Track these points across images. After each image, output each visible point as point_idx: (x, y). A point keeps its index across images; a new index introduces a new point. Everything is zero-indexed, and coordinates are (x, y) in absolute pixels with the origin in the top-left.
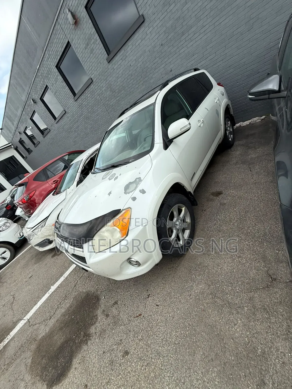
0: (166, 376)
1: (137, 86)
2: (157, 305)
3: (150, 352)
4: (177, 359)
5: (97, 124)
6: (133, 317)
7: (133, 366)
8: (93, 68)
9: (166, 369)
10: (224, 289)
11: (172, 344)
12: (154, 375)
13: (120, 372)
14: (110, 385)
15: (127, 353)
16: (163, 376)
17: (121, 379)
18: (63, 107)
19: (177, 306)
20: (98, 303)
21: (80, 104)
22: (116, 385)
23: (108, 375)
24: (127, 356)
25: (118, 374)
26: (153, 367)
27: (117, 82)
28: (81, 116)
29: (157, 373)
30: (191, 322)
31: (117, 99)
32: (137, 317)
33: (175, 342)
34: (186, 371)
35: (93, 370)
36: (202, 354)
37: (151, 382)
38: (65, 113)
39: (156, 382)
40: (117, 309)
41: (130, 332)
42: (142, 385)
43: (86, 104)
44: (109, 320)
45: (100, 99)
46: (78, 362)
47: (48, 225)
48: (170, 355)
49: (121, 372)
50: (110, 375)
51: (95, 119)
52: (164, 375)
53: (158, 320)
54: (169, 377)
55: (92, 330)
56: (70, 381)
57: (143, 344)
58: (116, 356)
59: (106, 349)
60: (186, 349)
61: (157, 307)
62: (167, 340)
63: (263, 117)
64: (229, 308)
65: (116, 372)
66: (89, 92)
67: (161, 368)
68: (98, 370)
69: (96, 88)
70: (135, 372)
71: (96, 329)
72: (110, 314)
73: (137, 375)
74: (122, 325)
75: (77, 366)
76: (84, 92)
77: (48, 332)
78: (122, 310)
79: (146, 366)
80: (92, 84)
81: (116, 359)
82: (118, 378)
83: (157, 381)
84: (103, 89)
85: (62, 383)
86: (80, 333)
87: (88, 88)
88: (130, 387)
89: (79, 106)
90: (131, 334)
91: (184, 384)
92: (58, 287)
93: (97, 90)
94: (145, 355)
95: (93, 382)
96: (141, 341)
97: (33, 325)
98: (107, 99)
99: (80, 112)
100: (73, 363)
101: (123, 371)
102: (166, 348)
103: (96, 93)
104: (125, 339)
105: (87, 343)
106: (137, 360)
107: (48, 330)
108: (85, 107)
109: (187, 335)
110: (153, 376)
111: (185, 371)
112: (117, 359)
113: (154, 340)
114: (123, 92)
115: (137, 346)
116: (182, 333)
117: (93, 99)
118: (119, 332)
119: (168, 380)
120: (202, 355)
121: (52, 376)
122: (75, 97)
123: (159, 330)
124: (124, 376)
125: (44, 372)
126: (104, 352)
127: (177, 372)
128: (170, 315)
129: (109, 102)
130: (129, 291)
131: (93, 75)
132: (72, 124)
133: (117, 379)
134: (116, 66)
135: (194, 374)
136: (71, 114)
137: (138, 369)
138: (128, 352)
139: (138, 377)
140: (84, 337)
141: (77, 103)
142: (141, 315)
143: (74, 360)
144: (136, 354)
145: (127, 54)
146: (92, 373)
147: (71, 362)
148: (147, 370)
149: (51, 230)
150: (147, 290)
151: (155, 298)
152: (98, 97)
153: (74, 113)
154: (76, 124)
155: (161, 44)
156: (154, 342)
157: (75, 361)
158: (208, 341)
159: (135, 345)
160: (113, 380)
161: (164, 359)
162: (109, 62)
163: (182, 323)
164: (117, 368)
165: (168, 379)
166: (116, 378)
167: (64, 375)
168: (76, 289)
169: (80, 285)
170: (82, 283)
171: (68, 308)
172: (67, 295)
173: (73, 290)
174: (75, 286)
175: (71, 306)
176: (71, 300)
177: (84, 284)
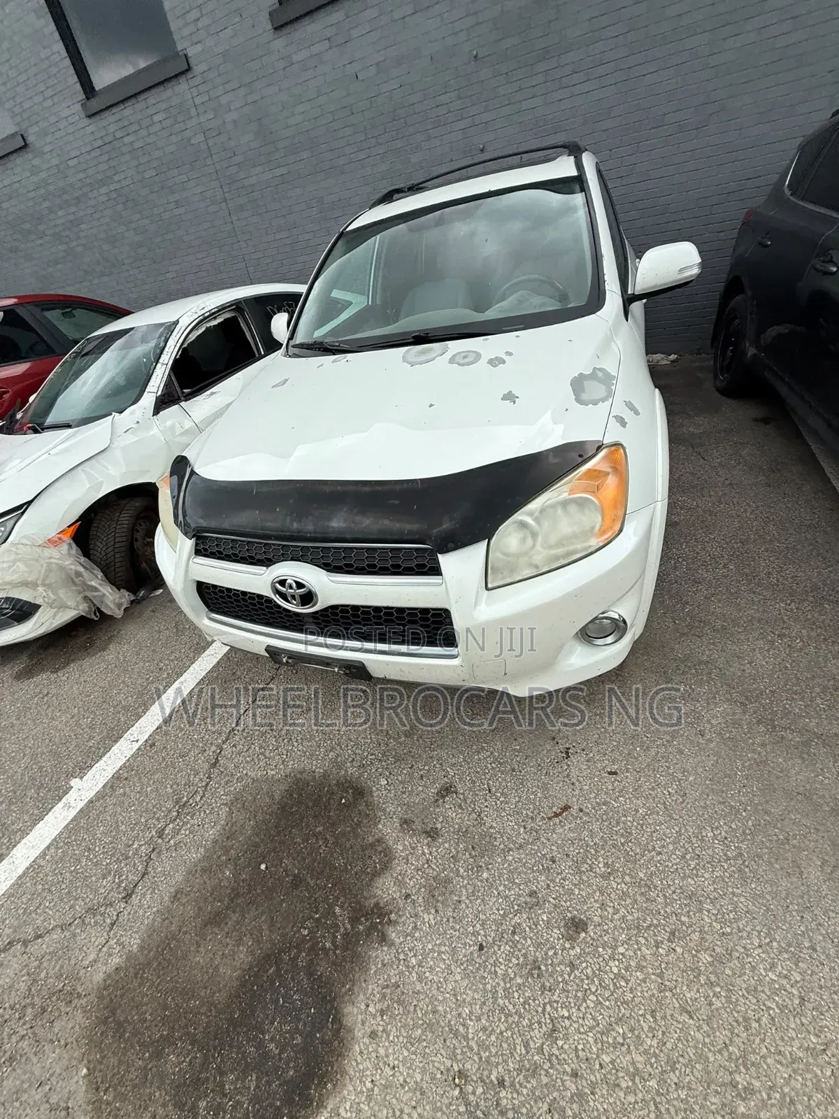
0: (750, 946)
1: (362, 155)
2: (610, 773)
3: (661, 900)
4: (757, 895)
5: (169, 236)
6: (543, 818)
7: (622, 954)
8: (205, 21)
9: (740, 930)
10: (787, 706)
11: (720, 861)
12: (712, 956)
13: (585, 986)
14: (566, 1038)
15: (577, 926)
16: (743, 950)
17: (600, 1003)
18: (18, 119)
19: (676, 764)
20: (366, 802)
21: (110, 138)
22: (591, 1028)
23: (540, 1009)
24: (583, 935)
25: (579, 994)
26: (695, 937)
27: (293, 115)
28: (102, 183)
29: (718, 950)
30: (743, 796)
31: (279, 172)
32: (556, 815)
33: (725, 855)
34: (802, 917)
35: (460, 1015)
36: (819, 863)
37: (713, 978)
38: (21, 148)
39: (728, 972)
40: (462, 809)
41: (554, 862)
42: (688, 995)
43: (137, 145)
44: (444, 846)
45: (203, 146)
46: (371, 1009)
47: (25, 541)
48: (730, 890)
49: (588, 985)
50: (548, 1007)
51: (166, 216)
52: (744, 948)
53: (637, 811)
54: (760, 946)
55: (385, 889)
56: (369, 1085)
57: (623, 885)
58: (538, 946)
59: (485, 936)
60: (771, 863)
61: (613, 778)
62: (699, 856)
63: (673, 357)
64: (824, 747)
65: (568, 991)
66: (163, 106)
67: (723, 933)
68: (485, 1009)
69: (198, 101)
70: (640, 968)
71: (400, 883)
72: (439, 826)
73: (653, 974)
74: (510, 849)
75: (377, 1024)
76: (142, 97)
77: (142, 948)
78: (487, 807)
79: (669, 940)
80: (182, 79)
81: (546, 954)
82: (584, 1005)
83: (733, 970)
84: (229, 117)
85: (330, 1107)
86: (330, 913)
87: (161, 88)
88: (648, 1017)
89: (100, 143)
90: (565, 866)
91: (815, 950)
92: (117, 777)
93: (201, 110)
94: (647, 912)
95: (485, 1055)
96: (612, 879)
97: (25, 943)
98: (239, 159)
99: (103, 167)
100: (348, 1021)
101: (593, 980)
102: (707, 875)
103: (194, 121)
104: (548, 885)
105: (383, 939)
106: (627, 935)
107: (134, 943)
108: (128, 157)
109: (750, 830)
110: (710, 959)
111: (799, 918)
112: (551, 953)
113: (656, 866)
114: (305, 155)
115: (603, 895)
116: (734, 826)
117: (174, 139)
118: (510, 871)
119: (763, 956)
120: (821, 867)
121: (255, 1100)
122: (88, 99)
123: (655, 835)
124: (607, 994)
125: (199, 1098)
126: (481, 948)
127: (778, 927)
128: (670, 790)
129: (242, 175)
130: (483, 748)
131: (199, 48)
132: (46, 204)
133: (583, 1009)
134: (303, 55)
135: (829, 918)
136: (55, 162)
137: (647, 957)
138: (581, 920)
139: (660, 981)
140: (354, 921)
141: (92, 128)
142: (570, 807)
143: (349, 1009)
144: (615, 917)
145: (355, 33)
146: (464, 1025)
147: (338, 1020)
148: (679, 950)
149: (37, 561)
150: (554, 739)
151: (591, 755)
152: (200, 138)
153: (71, 163)
154: (72, 209)
155: (475, 52)
156: (659, 870)
157: (355, 1010)
158: (818, 830)
159: (598, 894)
160: (568, 1018)
161: (719, 907)
162: (277, 28)
163: (720, 803)
164: (566, 976)
165: (763, 952)
166: (579, 1009)
167: (322, 1076)
168: (222, 772)
169: (241, 758)
170: (245, 750)
171: (215, 842)
172: (185, 799)
173: (209, 777)
174: (214, 765)
175: (229, 834)
176: (221, 812)
177: (262, 754)
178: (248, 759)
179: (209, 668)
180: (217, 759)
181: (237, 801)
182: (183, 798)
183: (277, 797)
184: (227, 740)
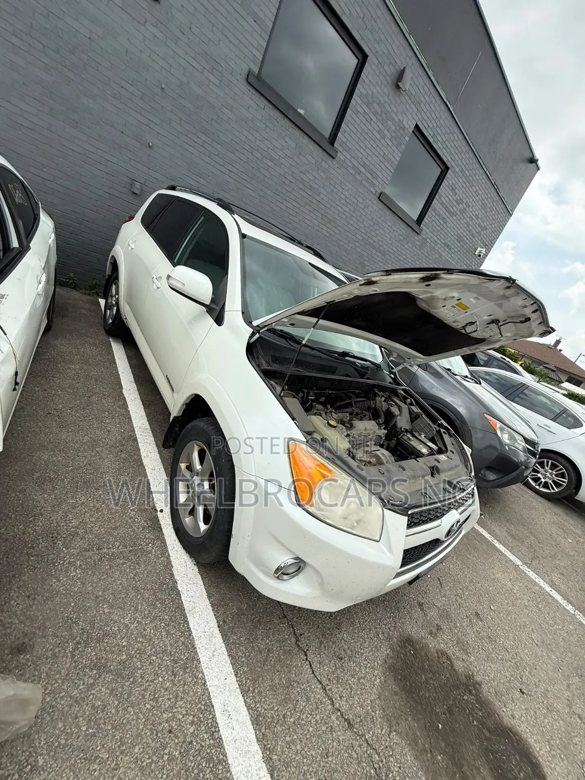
20: (415, 642)
40: (430, 608)
44: (445, 628)
46: (505, 710)
55: (460, 667)
58: (483, 631)
71: (457, 658)
72: (436, 622)
74: (450, 608)
75: (509, 712)
78: (432, 599)
81: (486, 631)
105: (479, 684)
168: (361, 721)
169: (356, 698)
170: (350, 690)
171: (416, 758)
172: (372, 771)
173: (362, 736)
174: (350, 725)
175: (414, 742)
176: (395, 741)
177: (359, 679)
178: (359, 692)
179: (229, 668)
180: (346, 720)
181: (391, 722)
182: (370, 773)
183: (397, 689)
184: (331, 699)
